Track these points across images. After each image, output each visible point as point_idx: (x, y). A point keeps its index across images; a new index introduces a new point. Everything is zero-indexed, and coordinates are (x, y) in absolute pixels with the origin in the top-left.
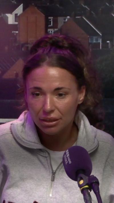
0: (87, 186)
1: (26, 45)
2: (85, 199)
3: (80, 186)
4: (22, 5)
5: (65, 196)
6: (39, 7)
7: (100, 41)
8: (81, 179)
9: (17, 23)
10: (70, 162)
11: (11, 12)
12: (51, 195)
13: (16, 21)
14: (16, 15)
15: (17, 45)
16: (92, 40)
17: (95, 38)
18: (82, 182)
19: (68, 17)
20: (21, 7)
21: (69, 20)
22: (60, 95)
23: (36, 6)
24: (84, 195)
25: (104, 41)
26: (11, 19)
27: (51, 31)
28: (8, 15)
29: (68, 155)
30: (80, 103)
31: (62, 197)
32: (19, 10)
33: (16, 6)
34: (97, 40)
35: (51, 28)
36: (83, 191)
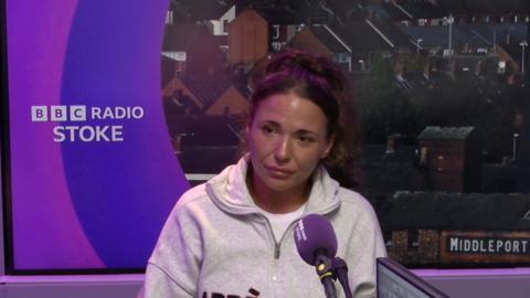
0: (330, 273)
1: (240, 67)
2: (327, 292)
3: (320, 273)
4: (234, 7)
5: (295, 279)
6: (259, 11)
7: (349, 60)
8: (322, 262)
9: (226, 34)
10: (305, 238)
11: (218, 18)
12: (275, 278)
13: (225, 31)
14: (225, 22)
15: (227, 65)
16: (338, 58)
17: (341, 55)
18: (322, 267)
19: (302, 25)
20: (233, 11)
21: (303, 29)
22: (302, 139)
23: (255, 9)
24: (326, 287)
25: (355, 61)
26: (218, 28)
27: (277, 45)
28: (214, 22)
29: (302, 228)
30: (323, 156)
31: (291, 280)
32: (230, 15)
33: (226, 9)
34: (344, 59)
35: (276, 41)
36: (323, 281)
